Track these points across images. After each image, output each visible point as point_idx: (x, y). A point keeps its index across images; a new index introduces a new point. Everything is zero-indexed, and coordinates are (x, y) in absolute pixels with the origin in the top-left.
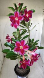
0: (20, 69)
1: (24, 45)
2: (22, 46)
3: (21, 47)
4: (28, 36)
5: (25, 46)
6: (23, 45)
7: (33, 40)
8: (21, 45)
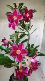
2: (19, 50)
8: (18, 48)
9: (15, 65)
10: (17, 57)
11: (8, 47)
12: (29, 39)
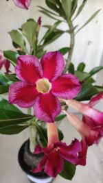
0: (35, 158)
1: (58, 73)
3: (44, 85)
4: (68, 50)
5: (59, 78)
6: (54, 71)
7: (82, 66)
8: (41, 72)
9: (31, 125)
10: (40, 102)
11: (8, 71)
12: (72, 45)
